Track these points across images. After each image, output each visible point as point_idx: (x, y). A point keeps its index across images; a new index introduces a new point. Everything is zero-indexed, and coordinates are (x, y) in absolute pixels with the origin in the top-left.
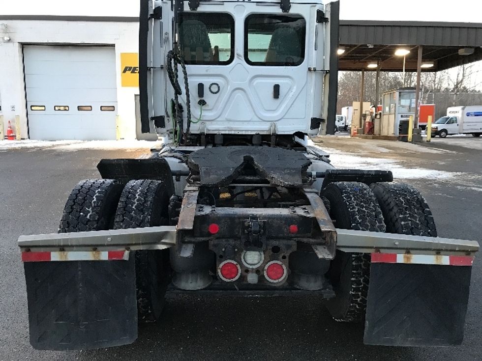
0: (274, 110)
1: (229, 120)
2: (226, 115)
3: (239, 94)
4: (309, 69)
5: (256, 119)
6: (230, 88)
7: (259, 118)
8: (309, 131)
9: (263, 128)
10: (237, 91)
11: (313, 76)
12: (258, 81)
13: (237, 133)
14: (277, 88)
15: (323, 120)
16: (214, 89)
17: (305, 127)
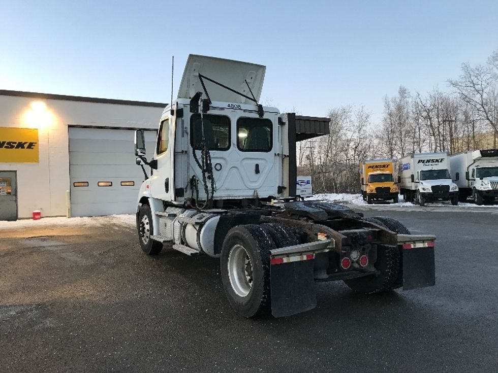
0: (256, 182)
1: (227, 189)
2: (226, 186)
3: (234, 170)
4: (275, 154)
5: (244, 187)
6: (229, 166)
7: (246, 186)
8: (276, 195)
9: (249, 194)
10: (233, 168)
11: (278, 158)
12: (246, 162)
13: (233, 198)
14: (257, 166)
15: (285, 188)
16: (218, 167)
17: (274, 193)
